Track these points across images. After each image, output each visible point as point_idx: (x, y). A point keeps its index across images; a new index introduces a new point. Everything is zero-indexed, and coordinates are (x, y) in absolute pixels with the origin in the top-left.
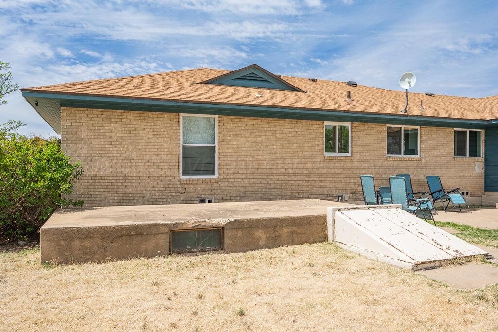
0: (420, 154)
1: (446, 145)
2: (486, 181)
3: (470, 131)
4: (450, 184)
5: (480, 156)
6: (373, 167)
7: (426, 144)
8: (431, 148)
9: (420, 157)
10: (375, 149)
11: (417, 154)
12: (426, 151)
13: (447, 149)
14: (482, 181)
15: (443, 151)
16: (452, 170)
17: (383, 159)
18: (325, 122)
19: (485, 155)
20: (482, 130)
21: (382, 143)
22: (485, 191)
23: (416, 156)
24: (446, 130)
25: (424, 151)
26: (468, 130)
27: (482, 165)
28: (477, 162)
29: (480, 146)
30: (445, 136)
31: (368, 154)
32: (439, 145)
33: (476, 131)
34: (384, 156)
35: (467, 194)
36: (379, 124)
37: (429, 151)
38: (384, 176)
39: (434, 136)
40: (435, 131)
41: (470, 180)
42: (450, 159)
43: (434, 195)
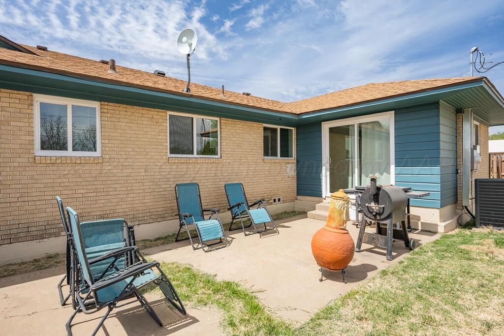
0: (221, 154)
1: (253, 143)
2: (297, 184)
3: (281, 129)
4: (259, 190)
5: (292, 157)
6: (143, 174)
7: (228, 141)
8: (235, 147)
9: (221, 158)
10: (148, 147)
11: (217, 155)
12: (229, 150)
13: (255, 148)
14: (294, 184)
15: (250, 151)
16: (262, 173)
17: (162, 161)
18: (35, 95)
19: (297, 156)
20: (293, 128)
21: (160, 137)
22: (298, 194)
23: (216, 156)
24: (254, 125)
25: (225, 150)
26: (279, 127)
27: (294, 167)
28: (289, 163)
29: (292, 146)
30: (253, 133)
31: (134, 153)
32: (245, 143)
33: (288, 129)
34: (164, 157)
35: (279, 200)
36: (153, 110)
37: (232, 150)
38: (164, 186)
39: (239, 131)
40: (240, 126)
41: (282, 184)
42: (259, 161)
43: (233, 209)
